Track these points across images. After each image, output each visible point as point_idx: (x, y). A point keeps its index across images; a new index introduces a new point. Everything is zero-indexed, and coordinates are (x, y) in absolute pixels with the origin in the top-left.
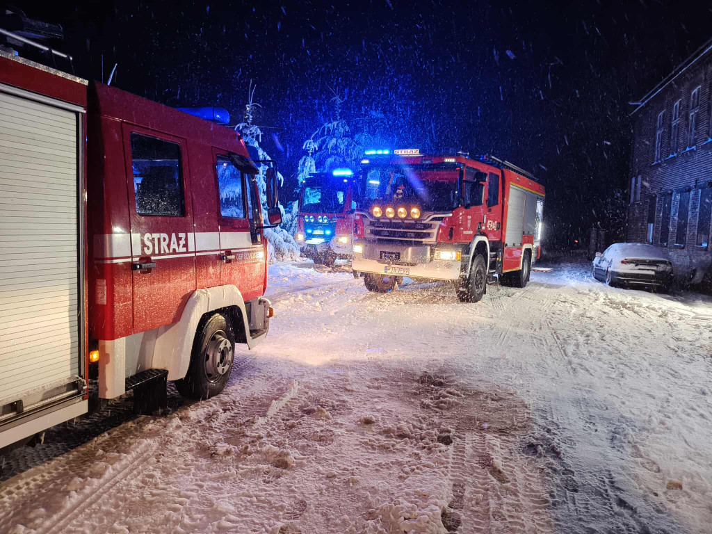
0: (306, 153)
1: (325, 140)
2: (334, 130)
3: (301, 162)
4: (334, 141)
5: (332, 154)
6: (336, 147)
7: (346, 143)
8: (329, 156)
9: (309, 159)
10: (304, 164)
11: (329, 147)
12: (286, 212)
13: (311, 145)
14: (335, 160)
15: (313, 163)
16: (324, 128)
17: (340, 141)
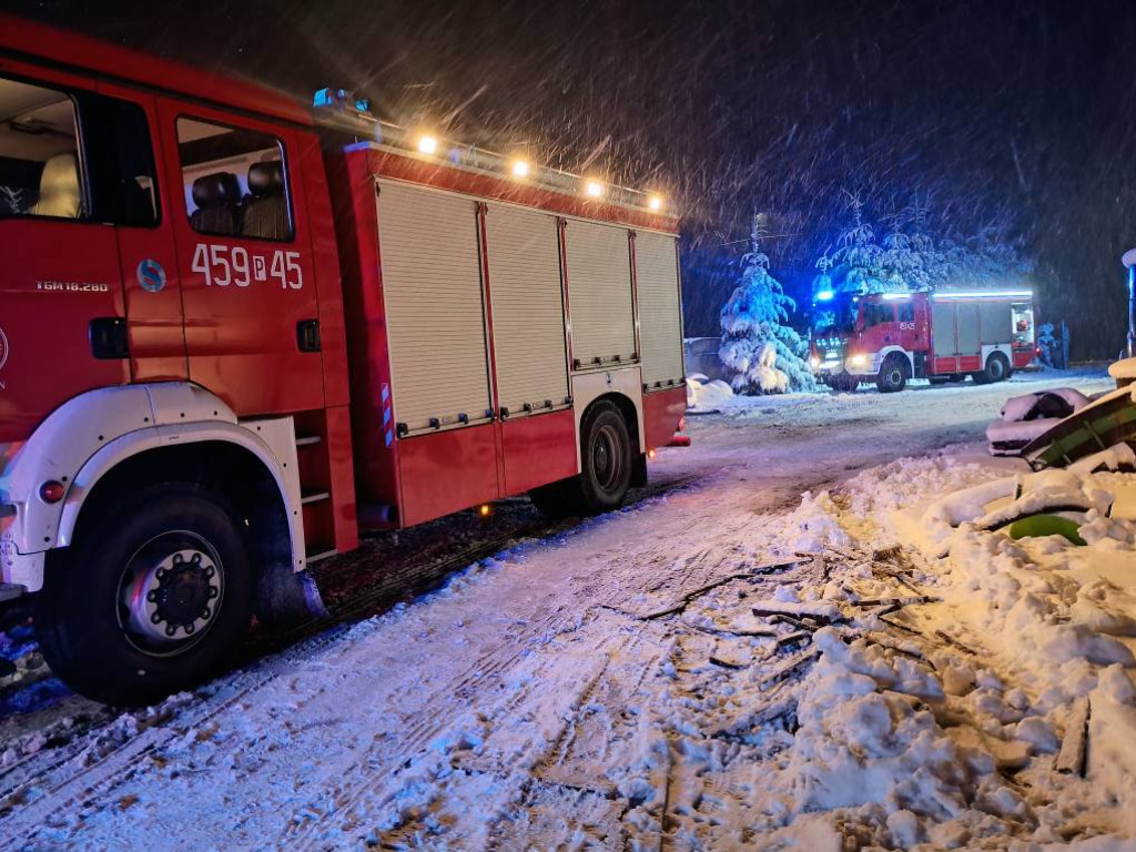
0: (819, 271)
1: (845, 250)
2: (854, 238)
3: (814, 282)
4: (855, 251)
5: (854, 266)
6: (858, 257)
7: (871, 251)
8: (852, 269)
9: (823, 278)
10: (818, 282)
11: (851, 258)
12: (802, 339)
13: (824, 262)
14: (858, 272)
15: (829, 280)
16: (843, 238)
17: (862, 250)
